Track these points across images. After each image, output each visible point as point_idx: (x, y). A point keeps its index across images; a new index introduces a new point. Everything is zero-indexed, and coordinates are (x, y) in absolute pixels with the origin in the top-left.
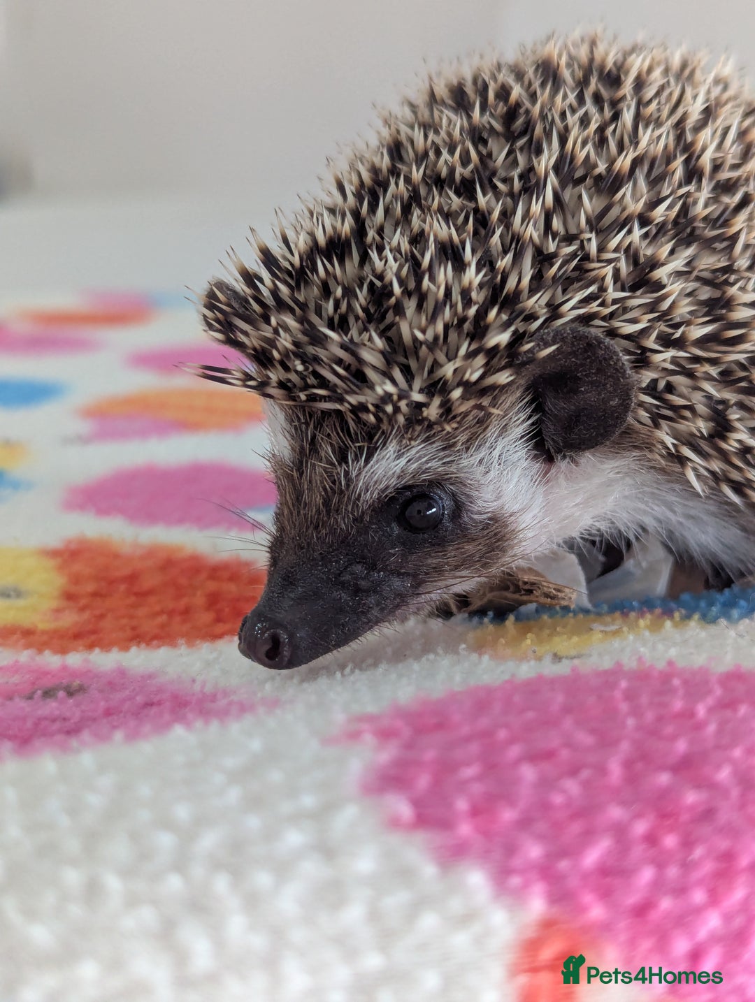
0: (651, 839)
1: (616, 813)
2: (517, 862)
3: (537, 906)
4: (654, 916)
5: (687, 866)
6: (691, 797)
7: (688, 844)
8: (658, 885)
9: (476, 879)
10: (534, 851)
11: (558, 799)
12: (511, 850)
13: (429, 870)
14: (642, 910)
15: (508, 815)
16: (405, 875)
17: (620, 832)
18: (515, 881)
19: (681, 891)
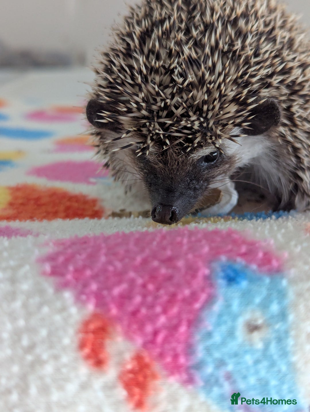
0: (144, 286)
1: (132, 274)
2: (87, 290)
3: (91, 307)
4: (139, 316)
5: (156, 297)
6: (163, 271)
7: (158, 289)
8: (143, 304)
9: (68, 295)
10: (94, 287)
11: (111, 268)
12: (85, 285)
13: (50, 291)
14: (135, 313)
15: (88, 273)
16: (41, 292)
17: (132, 282)
18: (84, 297)
19: (151, 307)
